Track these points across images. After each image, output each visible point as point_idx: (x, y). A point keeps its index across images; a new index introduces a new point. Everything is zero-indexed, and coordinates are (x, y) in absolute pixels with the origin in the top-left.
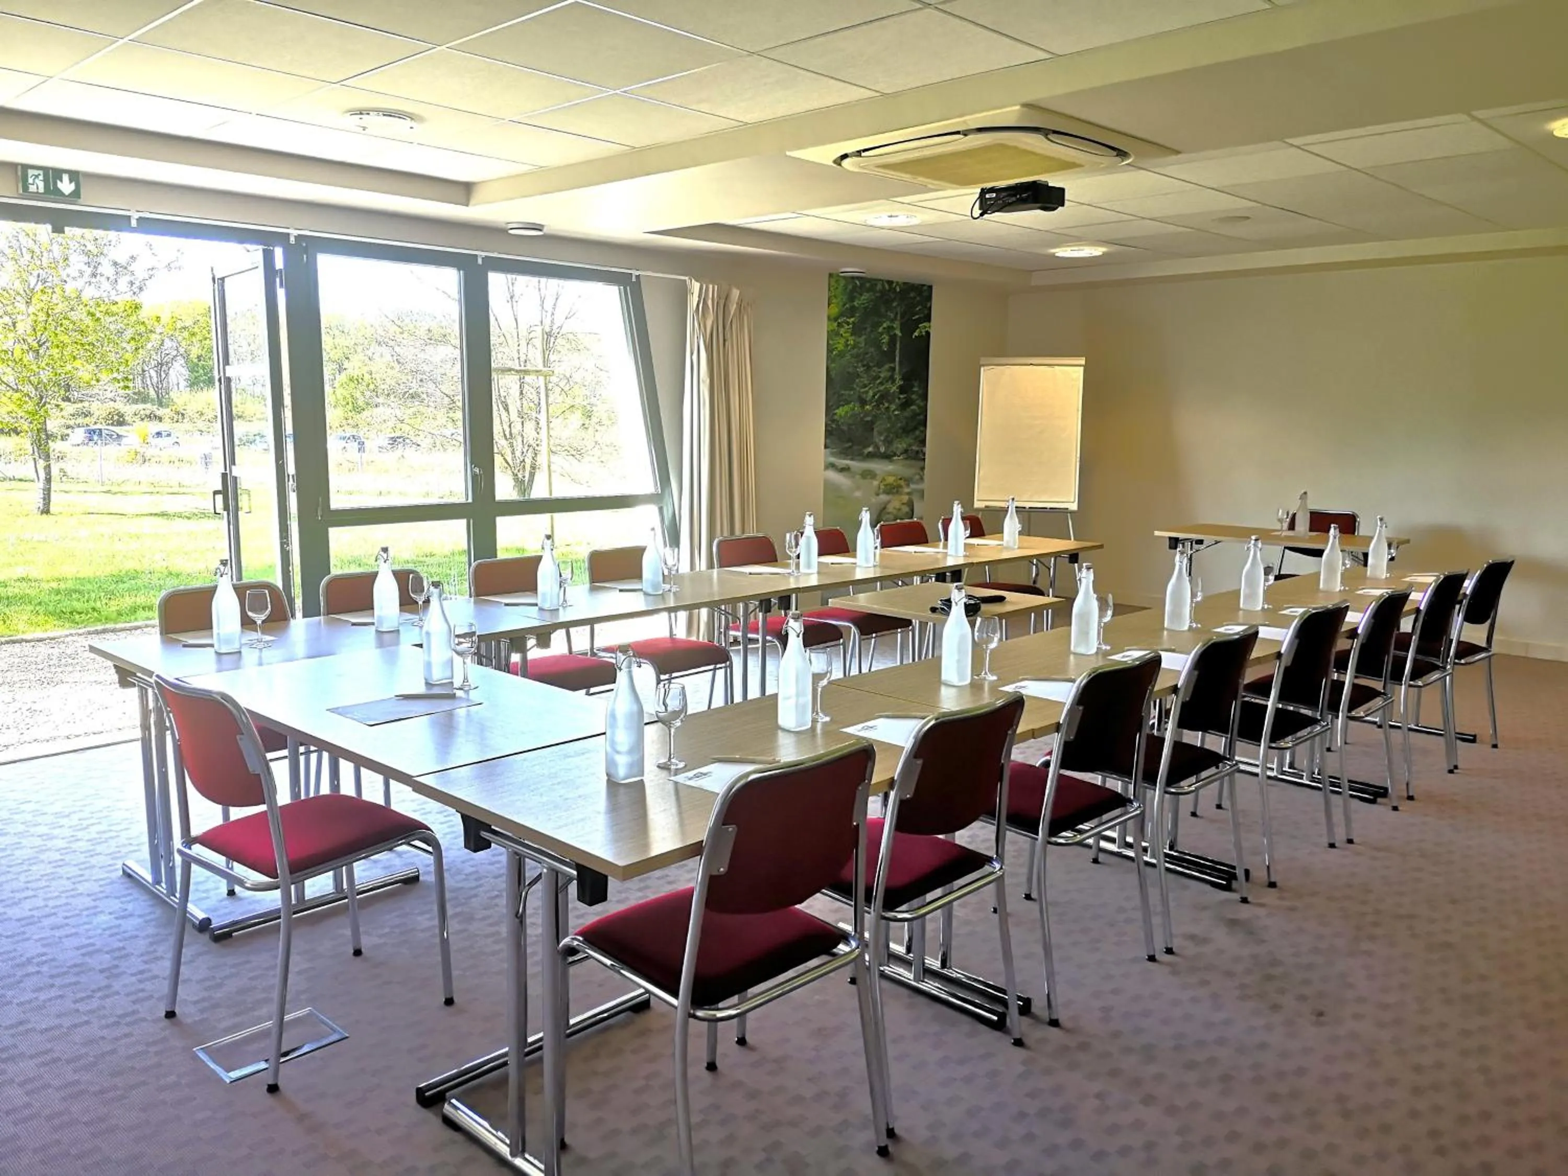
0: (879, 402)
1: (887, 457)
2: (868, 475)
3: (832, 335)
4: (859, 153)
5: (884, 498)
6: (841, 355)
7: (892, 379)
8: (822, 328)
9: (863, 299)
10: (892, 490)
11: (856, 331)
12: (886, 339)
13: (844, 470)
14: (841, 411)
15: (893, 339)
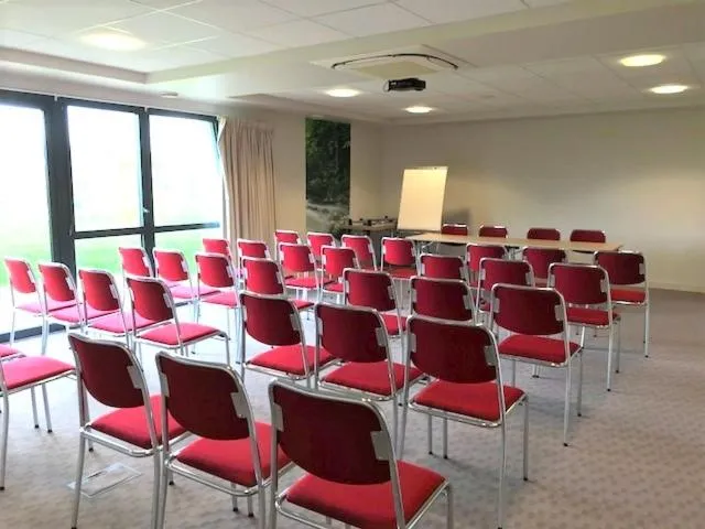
0: (329, 178)
1: (333, 203)
2: (325, 211)
3: (308, 146)
4: (344, 63)
5: (332, 222)
6: (312, 156)
7: (334, 168)
8: (303, 144)
9: (321, 131)
10: (336, 218)
11: (319, 145)
12: (331, 149)
13: (315, 209)
14: (313, 182)
15: (335, 149)
